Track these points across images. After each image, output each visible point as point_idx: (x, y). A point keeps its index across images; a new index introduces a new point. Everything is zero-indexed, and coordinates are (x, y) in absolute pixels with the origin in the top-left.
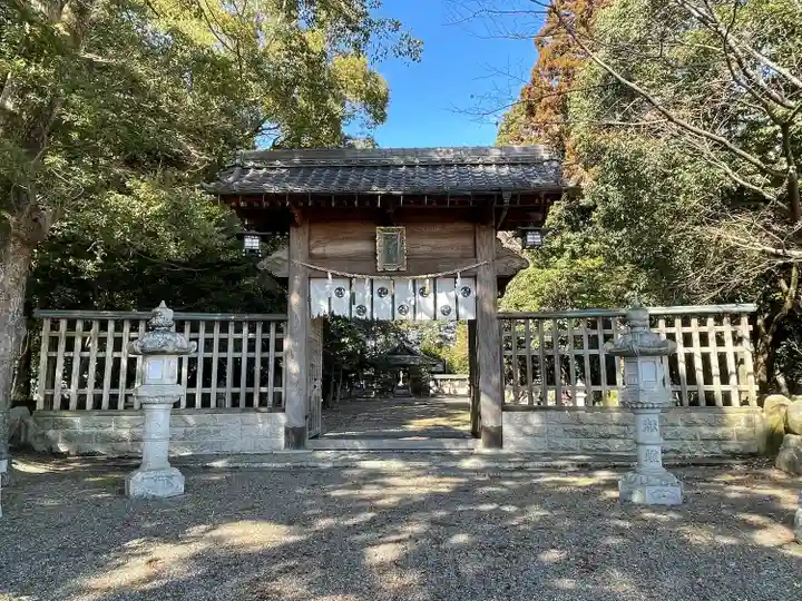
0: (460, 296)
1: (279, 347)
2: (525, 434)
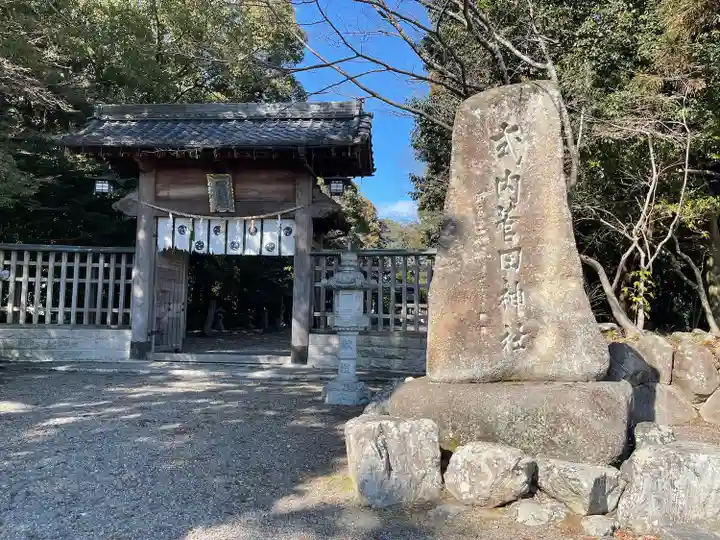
0: (283, 236)
1: (129, 275)
2: (326, 353)
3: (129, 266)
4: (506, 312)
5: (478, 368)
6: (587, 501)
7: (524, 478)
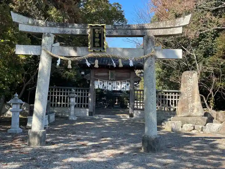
0: (126, 86)
1: (88, 95)
2: (138, 115)
3: (88, 92)
4: (189, 106)
5: (186, 114)
6: (201, 129)
7: (193, 127)
